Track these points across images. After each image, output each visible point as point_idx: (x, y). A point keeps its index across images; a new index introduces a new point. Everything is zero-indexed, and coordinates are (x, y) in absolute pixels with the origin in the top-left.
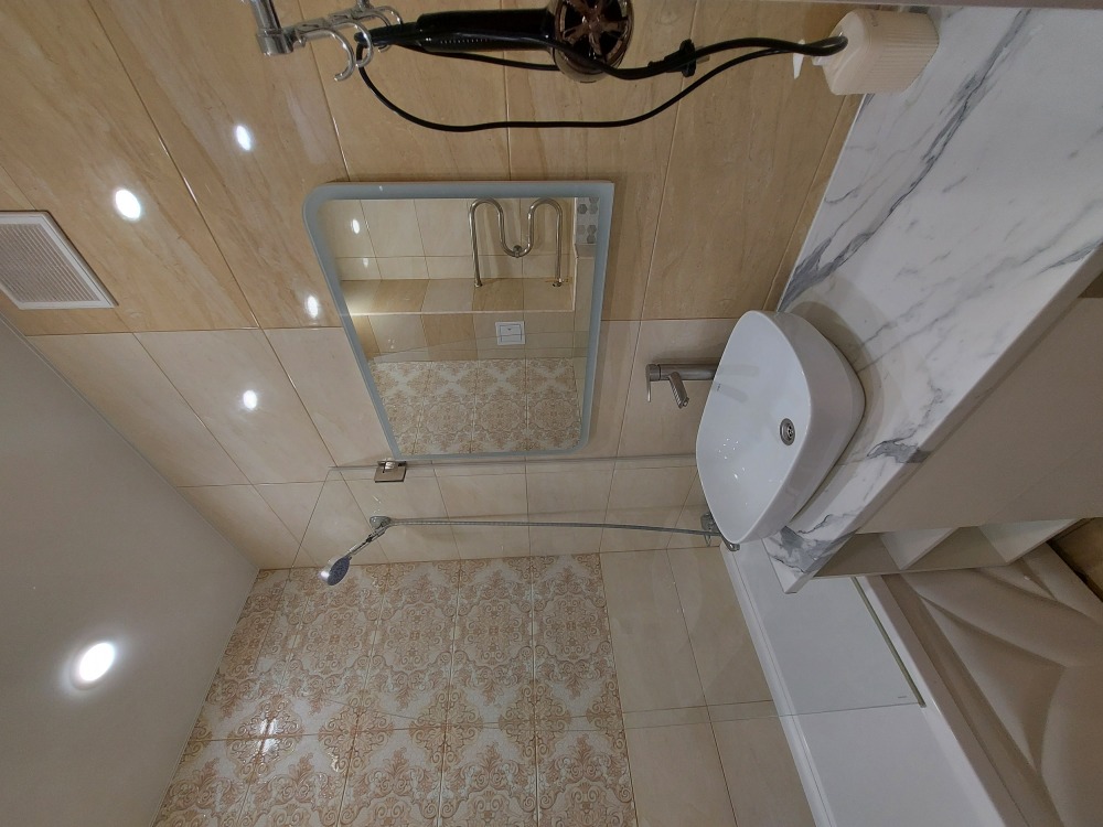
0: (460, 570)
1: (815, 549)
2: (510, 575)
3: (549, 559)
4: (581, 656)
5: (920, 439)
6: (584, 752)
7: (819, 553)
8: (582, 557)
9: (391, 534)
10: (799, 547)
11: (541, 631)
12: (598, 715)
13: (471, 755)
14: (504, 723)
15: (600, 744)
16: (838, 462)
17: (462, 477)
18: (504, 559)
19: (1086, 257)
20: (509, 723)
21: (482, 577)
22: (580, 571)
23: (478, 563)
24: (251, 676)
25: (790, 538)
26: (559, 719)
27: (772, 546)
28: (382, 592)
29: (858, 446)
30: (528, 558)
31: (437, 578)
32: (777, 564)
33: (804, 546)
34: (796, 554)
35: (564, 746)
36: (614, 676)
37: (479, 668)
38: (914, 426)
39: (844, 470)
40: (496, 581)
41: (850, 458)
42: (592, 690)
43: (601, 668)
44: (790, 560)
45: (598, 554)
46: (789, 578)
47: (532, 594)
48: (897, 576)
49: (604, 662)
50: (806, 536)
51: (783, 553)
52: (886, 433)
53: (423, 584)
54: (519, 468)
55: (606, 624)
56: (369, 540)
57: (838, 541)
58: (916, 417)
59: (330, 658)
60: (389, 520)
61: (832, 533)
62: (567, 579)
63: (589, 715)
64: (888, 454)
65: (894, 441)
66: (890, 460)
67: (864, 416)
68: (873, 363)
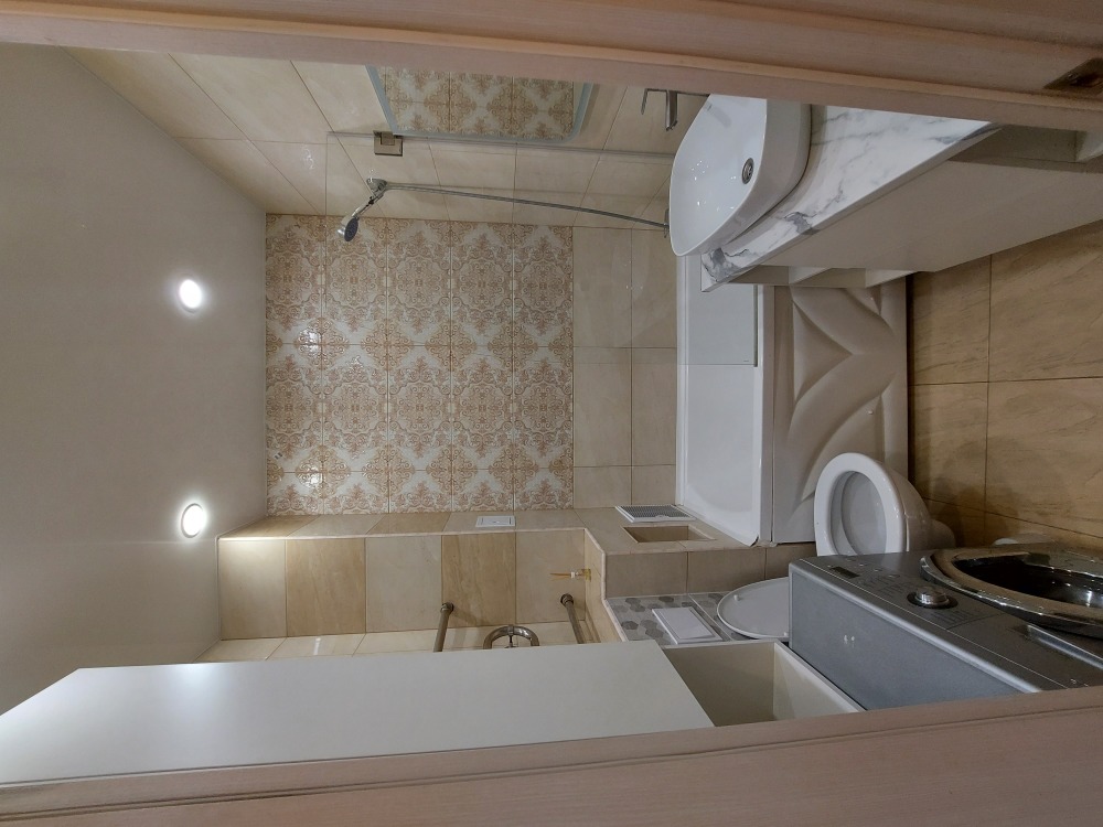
0: (452, 230)
1: (730, 269)
2: (494, 240)
3: (528, 228)
4: (549, 308)
5: (815, 222)
6: (545, 367)
7: (731, 273)
8: (558, 229)
9: (389, 196)
10: (721, 264)
11: (519, 288)
12: (556, 346)
13: (470, 363)
14: (490, 346)
15: (556, 364)
16: (768, 214)
17: (456, 152)
18: (490, 224)
19: (951, 145)
20: (494, 346)
21: (471, 238)
22: (555, 242)
23: (469, 225)
24: (295, 303)
25: (719, 256)
26: (530, 347)
27: (706, 258)
28: (385, 244)
29: (783, 208)
30: (510, 225)
31: (431, 237)
32: (704, 271)
33: (725, 264)
34: (718, 267)
35: (532, 364)
36: (571, 324)
37: (472, 310)
38: (817, 211)
39: (769, 220)
40: (483, 242)
41: (776, 214)
42: (554, 332)
43: (562, 318)
44: (713, 271)
45: (571, 228)
46: (707, 282)
47: (513, 258)
48: (787, 288)
49: (565, 314)
50: (728, 259)
51: (711, 264)
52: (800, 208)
53: (420, 240)
54: (511, 151)
55: (571, 287)
56: (371, 202)
57: (746, 268)
58: (822, 205)
59: (354, 294)
60: (385, 183)
61: (743, 263)
62: (543, 247)
63: (551, 347)
64: (795, 223)
65: (803, 215)
66: (795, 227)
67: (797, 185)
68: (823, 143)
